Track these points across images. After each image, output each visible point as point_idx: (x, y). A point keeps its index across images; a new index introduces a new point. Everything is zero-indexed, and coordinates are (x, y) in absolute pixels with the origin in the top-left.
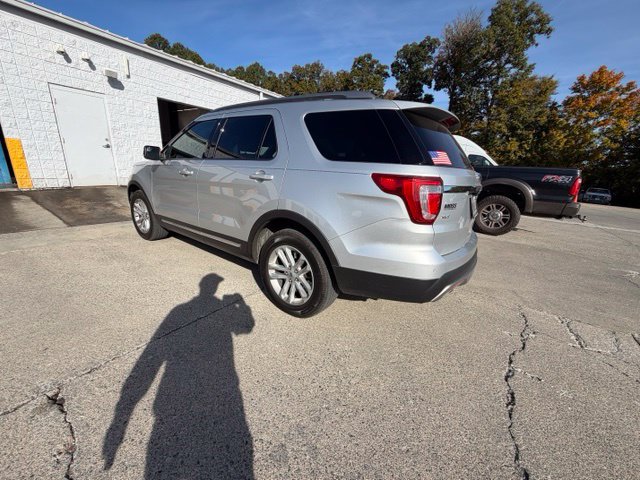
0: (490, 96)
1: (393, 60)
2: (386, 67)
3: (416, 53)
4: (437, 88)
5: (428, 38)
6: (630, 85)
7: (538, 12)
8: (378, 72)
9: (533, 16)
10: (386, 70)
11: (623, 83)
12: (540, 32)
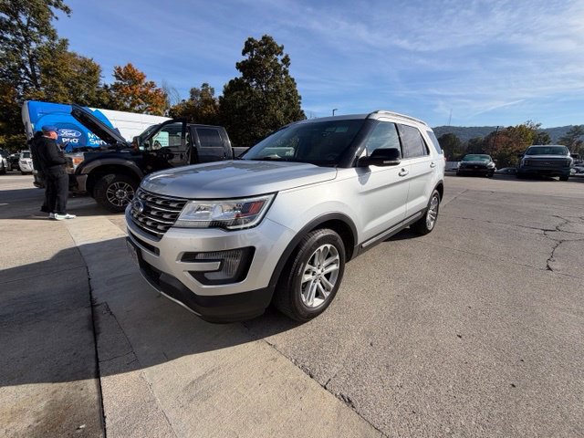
6: (152, 83)
12: (56, 6)
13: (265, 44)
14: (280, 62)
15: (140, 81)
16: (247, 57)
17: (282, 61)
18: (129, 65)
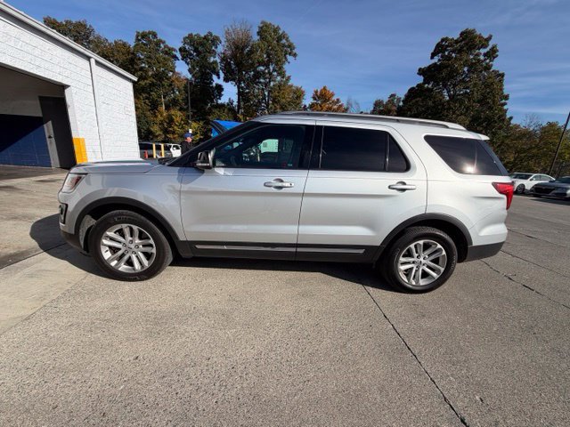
0: (266, 93)
1: (181, 45)
2: (175, 50)
3: (202, 44)
4: (226, 80)
5: (210, 34)
6: (338, 100)
7: (287, 39)
8: (166, 53)
9: (284, 41)
10: (174, 52)
11: (334, 98)
12: (290, 54)
13: (464, 39)
14: (482, 58)
15: (329, 99)
16: (436, 60)
17: (485, 55)
18: (325, 88)
